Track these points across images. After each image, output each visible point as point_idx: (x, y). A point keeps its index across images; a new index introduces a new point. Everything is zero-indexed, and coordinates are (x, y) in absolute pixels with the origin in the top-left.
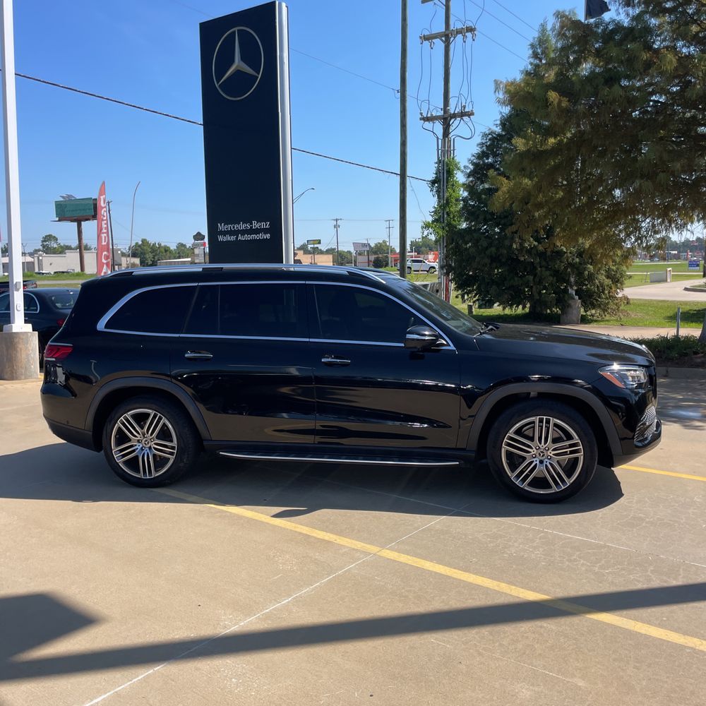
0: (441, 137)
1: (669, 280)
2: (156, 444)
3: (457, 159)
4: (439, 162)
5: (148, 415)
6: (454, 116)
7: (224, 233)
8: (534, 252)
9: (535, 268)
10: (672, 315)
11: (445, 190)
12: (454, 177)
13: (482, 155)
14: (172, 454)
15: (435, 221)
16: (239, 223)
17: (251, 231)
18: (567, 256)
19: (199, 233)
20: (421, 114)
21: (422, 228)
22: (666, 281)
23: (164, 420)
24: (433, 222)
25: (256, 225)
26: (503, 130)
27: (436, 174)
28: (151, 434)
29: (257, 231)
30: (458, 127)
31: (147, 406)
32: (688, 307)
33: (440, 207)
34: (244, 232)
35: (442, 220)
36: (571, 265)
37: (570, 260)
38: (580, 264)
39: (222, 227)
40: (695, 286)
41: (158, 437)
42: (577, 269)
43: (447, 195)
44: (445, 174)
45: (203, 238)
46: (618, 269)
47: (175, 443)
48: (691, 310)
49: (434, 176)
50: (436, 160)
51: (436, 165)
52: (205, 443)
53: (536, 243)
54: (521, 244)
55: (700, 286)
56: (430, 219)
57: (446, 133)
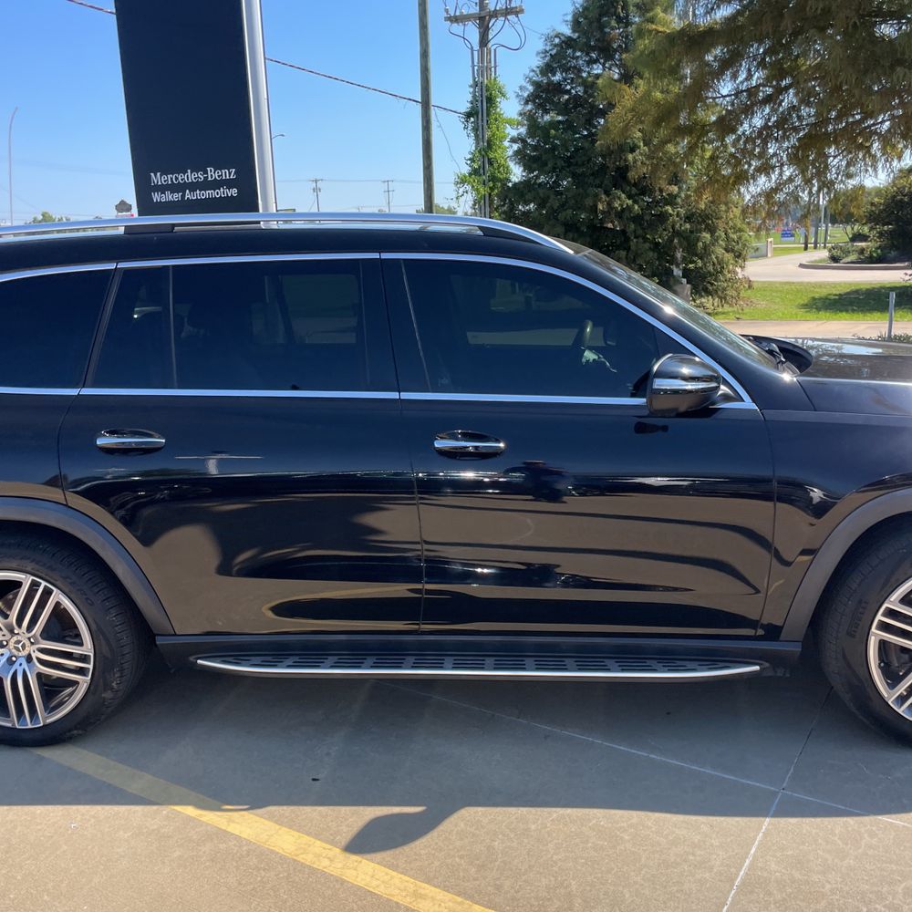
0: (476, 47)
1: (769, 255)
2: (43, 651)
3: (501, 81)
4: (476, 84)
5: (18, 585)
6: (495, 14)
7: (162, 189)
8: (626, 214)
9: (627, 240)
10: (806, 302)
11: (485, 126)
12: (497, 107)
13: (548, 69)
14: (82, 671)
15: (475, 172)
16: (185, 172)
17: (206, 185)
18: (674, 221)
19: (122, 201)
20: (447, 11)
21: (457, 183)
22: (767, 256)
23: (57, 596)
24: (470, 174)
25: (213, 174)
26: (574, 31)
27: (472, 102)
28: (30, 628)
29: (216, 184)
30: (501, 32)
31: (14, 565)
32: (825, 290)
33: (480, 152)
34: (193, 187)
35: (482, 171)
36: (676, 233)
37: (677, 226)
38: (691, 232)
39: (157, 179)
40: (816, 261)
41: (47, 634)
42: (687, 239)
43: (488, 134)
44: (485, 104)
45: (129, 208)
46: (740, 238)
47: (87, 648)
48: (830, 294)
49: (469, 105)
50: (471, 82)
51: (472, 90)
52: (159, 641)
53: (630, 202)
54: (609, 204)
55: (821, 261)
56: (466, 170)
57: (484, 41)
